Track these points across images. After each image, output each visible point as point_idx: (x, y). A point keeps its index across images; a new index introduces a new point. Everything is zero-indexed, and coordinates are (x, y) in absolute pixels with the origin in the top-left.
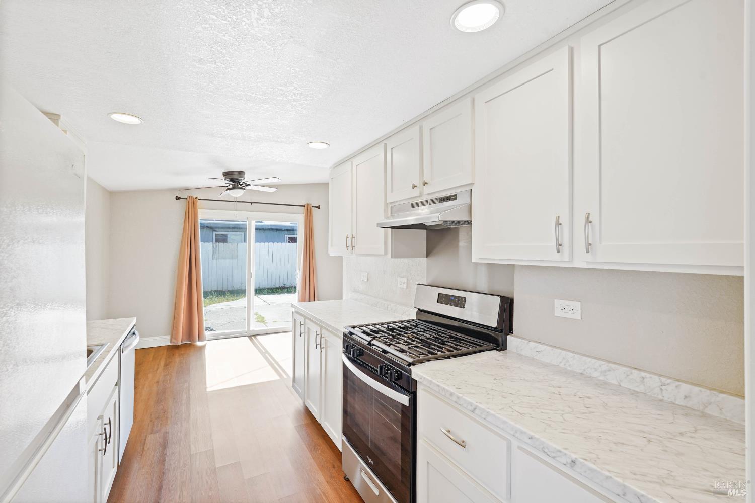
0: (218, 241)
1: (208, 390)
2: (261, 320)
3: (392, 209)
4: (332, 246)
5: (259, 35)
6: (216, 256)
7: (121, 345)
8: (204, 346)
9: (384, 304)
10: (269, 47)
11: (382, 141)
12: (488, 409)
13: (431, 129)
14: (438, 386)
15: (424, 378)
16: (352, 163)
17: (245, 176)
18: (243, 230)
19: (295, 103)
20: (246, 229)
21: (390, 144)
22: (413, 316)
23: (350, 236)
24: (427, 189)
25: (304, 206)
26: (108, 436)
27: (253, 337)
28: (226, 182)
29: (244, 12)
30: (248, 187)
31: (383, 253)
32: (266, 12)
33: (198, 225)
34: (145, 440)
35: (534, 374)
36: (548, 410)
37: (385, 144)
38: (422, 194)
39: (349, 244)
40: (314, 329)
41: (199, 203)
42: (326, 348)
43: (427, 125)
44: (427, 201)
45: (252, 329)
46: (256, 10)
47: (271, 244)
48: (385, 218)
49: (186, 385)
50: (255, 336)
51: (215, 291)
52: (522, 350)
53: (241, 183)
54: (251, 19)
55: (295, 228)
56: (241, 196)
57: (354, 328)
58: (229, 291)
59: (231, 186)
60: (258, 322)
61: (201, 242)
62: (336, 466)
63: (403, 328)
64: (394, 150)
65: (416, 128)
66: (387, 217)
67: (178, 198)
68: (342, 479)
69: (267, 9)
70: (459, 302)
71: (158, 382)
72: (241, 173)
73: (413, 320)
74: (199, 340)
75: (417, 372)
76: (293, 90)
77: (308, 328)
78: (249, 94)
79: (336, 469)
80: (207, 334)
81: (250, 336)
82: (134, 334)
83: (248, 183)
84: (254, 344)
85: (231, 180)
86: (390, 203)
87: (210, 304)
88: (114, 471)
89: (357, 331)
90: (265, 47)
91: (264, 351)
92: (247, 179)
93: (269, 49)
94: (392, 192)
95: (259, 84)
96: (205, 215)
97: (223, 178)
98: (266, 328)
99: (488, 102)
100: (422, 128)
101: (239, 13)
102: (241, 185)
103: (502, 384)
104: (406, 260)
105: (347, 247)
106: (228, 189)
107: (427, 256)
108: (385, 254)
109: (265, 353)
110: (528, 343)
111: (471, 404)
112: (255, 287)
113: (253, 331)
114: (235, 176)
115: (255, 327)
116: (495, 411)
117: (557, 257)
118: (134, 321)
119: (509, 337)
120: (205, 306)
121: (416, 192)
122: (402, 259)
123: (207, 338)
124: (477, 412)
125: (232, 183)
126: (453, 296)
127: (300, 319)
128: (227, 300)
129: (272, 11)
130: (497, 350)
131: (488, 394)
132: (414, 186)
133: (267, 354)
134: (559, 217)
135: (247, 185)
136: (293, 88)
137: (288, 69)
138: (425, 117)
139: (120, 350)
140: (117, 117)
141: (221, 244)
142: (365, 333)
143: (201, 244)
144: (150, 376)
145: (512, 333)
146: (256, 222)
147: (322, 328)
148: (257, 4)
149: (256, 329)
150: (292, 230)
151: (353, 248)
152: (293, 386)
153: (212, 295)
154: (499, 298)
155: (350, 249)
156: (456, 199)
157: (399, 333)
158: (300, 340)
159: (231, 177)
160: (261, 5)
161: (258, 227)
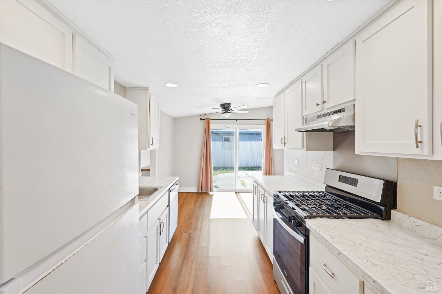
0: (225, 141)
1: (211, 218)
2: (244, 184)
3: (306, 120)
4: (275, 143)
5: (213, 36)
6: (223, 148)
7: (170, 188)
8: (213, 195)
9: (307, 180)
10: (220, 40)
11: (300, 78)
12: (348, 255)
13: (328, 66)
14: (319, 234)
15: (312, 228)
16: (285, 93)
17: (231, 106)
18: (233, 135)
19: (242, 65)
20: (234, 134)
21: (304, 79)
22: (323, 189)
23: (283, 137)
24: (326, 106)
25: (266, 120)
26: (162, 228)
27: (237, 193)
28: (221, 110)
29: (203, 27)
30: (233, 111)
31: (301, 148)
32: (213, 25)
33: (210, 132)
34: (182, 235)
35: (406, 241)
36: (401, 267)
37: (302, 79)
38: (323, 109)
39: (283, 142)
40: (262, 191)
41: (211, 121)
42: (267, 202)
43: (325, 63)
44: (326, 114)
45: (237, 188)
46: (209, 25)
47: (252, 142)
48: (302, 125)
49: (202, 213)
50: (239, 192)
51: (222, 167)
52: (403, 222)
53: (229, 110)
54: (208, 30)
55: (261, 133)
56: (230, 116)
57: (280, 192)
58: (229, 168)
59: (224, 112)
60: (242, 185)
61: (212, 141)
62: (270, 273)
63: (313, 196)
64: (307, 82)
65: (319, 67)
66: (303, 125)
67: (201, 119)
68: (273, 281)
69: (213, 23)
70: (354, 182)
71: (191, 209)
72: (229, 104)
73: (322, 192)
74: (211, 191)
75: (309, 223)
76: (239, 58)
77: (259, 190)
78: (218, 64)
79: (270, 274)
80: (215, 189)
81: (236, 193)
82: (177, 184)
83: (232, 109)
84: (237, 196)
85: (224, 108)
86: (305, 116)
87: (220, 174)
88: (166, 245)
89: (282, 194)
90: (218, 40)
91: (242, 201)
92: (232, 107)
93: (220, 41)
94: (306, 109)
95: (221, 59)
96: (214, 127)
97: (220, 107)
98: (245, 189)
99: (364, 41)
100: (322, 67)
101: (201, 29)
102: (229, 111)
103: (371, 242)
104: (320, 152)
105: (282, 144)
106: (222, 113)
107: (334, 150)
108: (302, 148)
109: (242, 203)
110: (408, 218)
111: (337, 250)
112: (239, 166)
113: (238, 189)
114: (226, 106)
115: (239, 188)
116: (352, 258)
117: (418, 151)
118: (178, 178)
119: (393, 212)
120: (214, 175)
121: (319, 108)
122: (318, 151)
123: (215, 191)
124: (341, 255)
125: (224, 110)
126: (349, 178)
127: (256, 185)
128: (228, 172)
129: (216, 23)
130: (381, 219)
131: (355, 246)
132: (318, 105)
133: (243, 204)
134: (418, 120)
135: (232, 111)
136: (238, 57)
137: (233, 48)
138: (324, 58)
139: (169, 190)
140: (168, 85)
141: (226, 142)
142: (286, 196)
143: (211, 142)
144: (188, 206)
145: (396, 208)
146: (239, 130)
147: (265, 191)
148: (208, 22)
149: (239, 189)
150: (259, 134)
151: (285, 144)
152: (253, 222)
153: (221, 169)
154: (382, 182)
155: (283, 145)
156: (344, 111)
157: (318, 198)
158: (256, 196)
159: (224, 107)
160: (210, 22)
161: (240, 133)
